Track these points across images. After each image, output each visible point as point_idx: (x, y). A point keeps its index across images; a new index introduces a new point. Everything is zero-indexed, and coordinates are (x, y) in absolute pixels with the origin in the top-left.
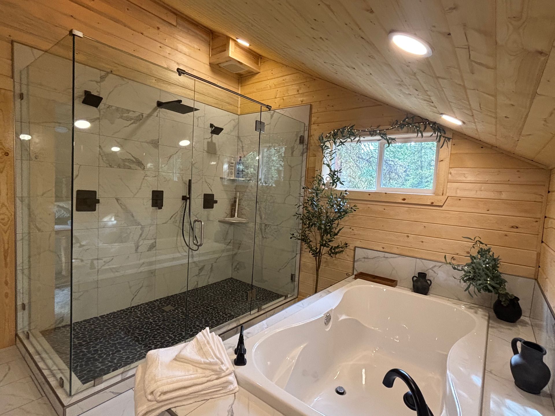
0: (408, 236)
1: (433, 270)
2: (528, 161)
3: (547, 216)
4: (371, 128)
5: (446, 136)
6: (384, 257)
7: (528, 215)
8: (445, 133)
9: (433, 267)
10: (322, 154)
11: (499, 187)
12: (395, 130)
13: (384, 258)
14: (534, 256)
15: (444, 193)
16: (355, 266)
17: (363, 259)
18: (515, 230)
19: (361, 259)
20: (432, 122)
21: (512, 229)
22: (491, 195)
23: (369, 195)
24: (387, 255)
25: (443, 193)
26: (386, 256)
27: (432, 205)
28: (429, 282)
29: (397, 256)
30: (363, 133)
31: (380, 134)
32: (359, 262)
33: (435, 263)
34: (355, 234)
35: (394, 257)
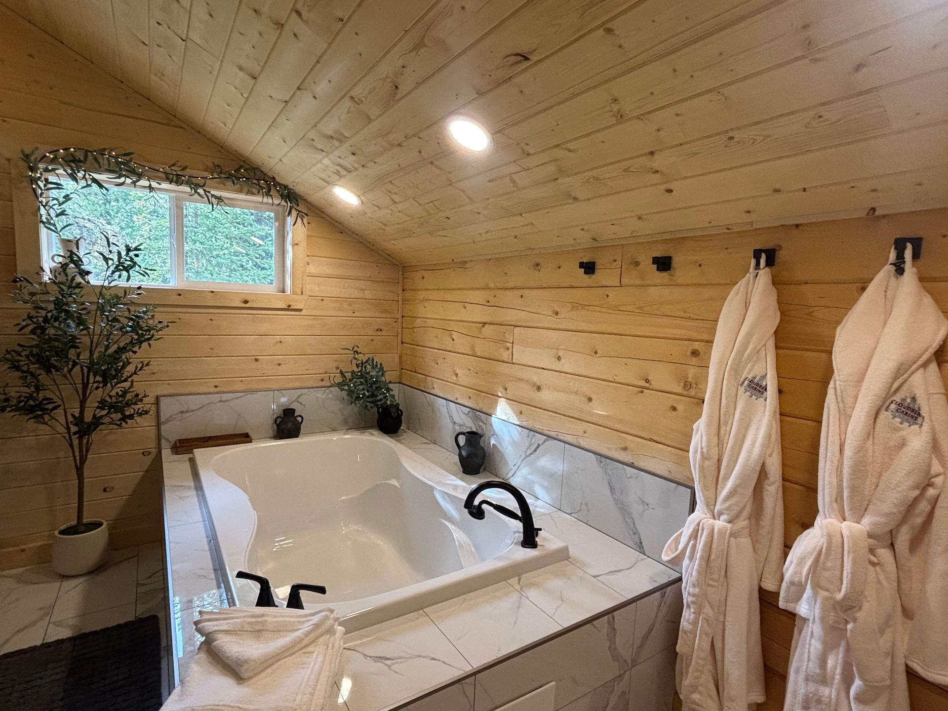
0: (257, 360)
1: (298, 402)
2: (385, 255)
3: (404, 315)
4: (173, 168)
5: (299, 208)
6: (221, 401)
7: (389, 316)
8: (298, 205)
9: (298, 397)
10: (35, 198)
11: (362, 284)
12: (218, 183)
13: (220, 403)
14: (397, 359)
15: (304, 291)
16: (163, 433)
17: (180, 415)
18: (379, 333)
19: (174, 416)
20: (280, 184)
21: (377, 332)
22: (355, 294)
23: (180, 295)
24: (225, 397)
25: (302, 292)
26: (224, 399)
27: (289, 308)
28: (299, 419)
29: (243, 394)
30: (153, 173)
31: (188, 183)
32: (171, 423)
33: (300, 392)
34: (154, 372)
35: (238, 398)
